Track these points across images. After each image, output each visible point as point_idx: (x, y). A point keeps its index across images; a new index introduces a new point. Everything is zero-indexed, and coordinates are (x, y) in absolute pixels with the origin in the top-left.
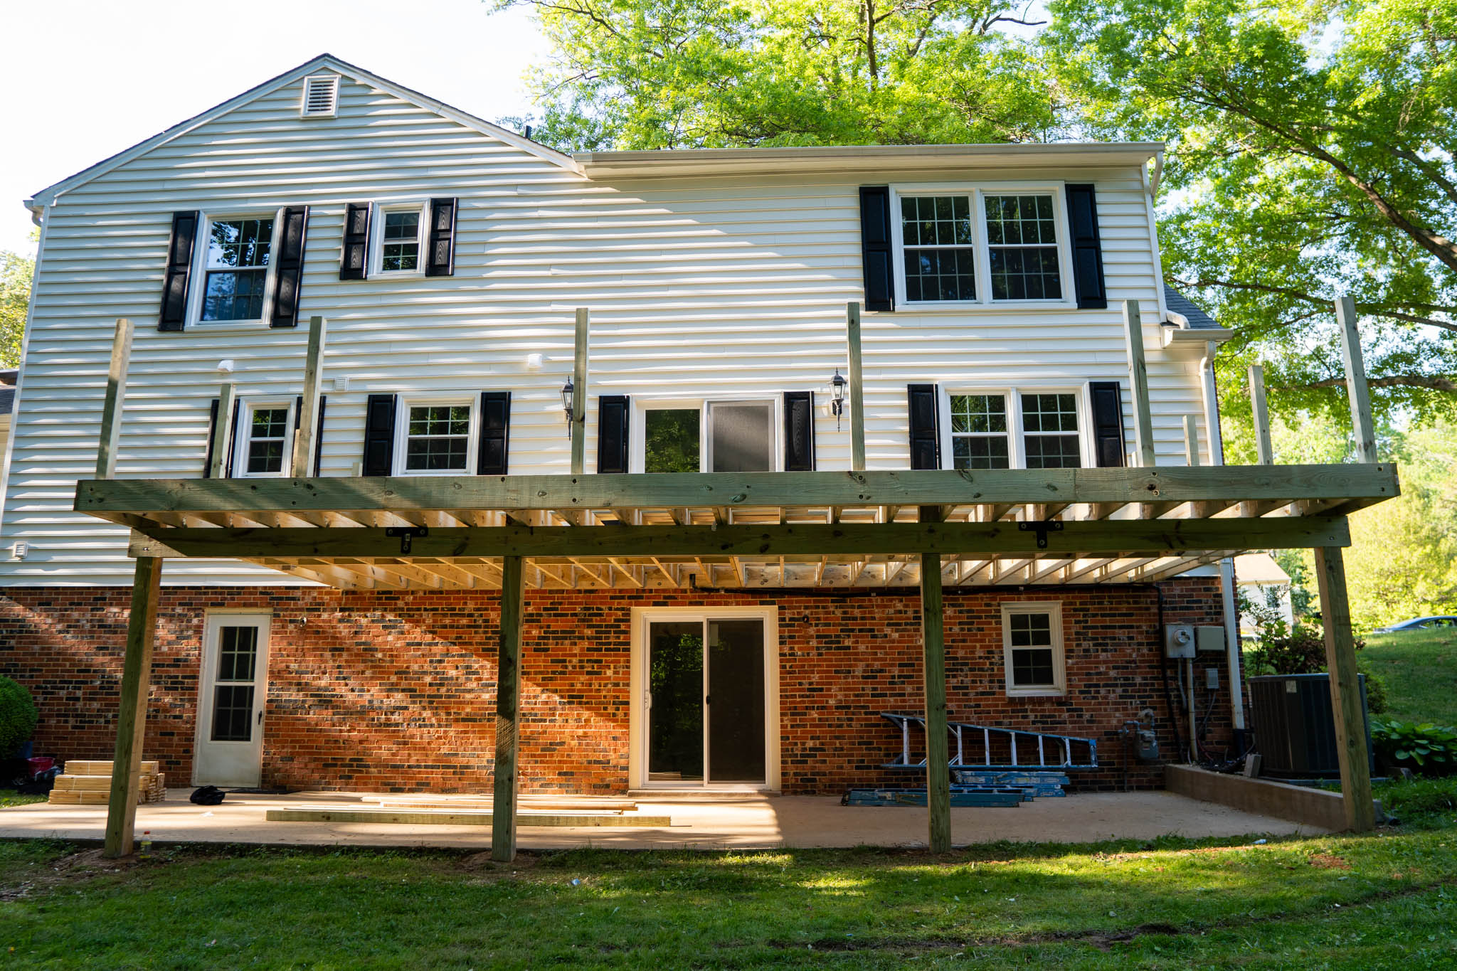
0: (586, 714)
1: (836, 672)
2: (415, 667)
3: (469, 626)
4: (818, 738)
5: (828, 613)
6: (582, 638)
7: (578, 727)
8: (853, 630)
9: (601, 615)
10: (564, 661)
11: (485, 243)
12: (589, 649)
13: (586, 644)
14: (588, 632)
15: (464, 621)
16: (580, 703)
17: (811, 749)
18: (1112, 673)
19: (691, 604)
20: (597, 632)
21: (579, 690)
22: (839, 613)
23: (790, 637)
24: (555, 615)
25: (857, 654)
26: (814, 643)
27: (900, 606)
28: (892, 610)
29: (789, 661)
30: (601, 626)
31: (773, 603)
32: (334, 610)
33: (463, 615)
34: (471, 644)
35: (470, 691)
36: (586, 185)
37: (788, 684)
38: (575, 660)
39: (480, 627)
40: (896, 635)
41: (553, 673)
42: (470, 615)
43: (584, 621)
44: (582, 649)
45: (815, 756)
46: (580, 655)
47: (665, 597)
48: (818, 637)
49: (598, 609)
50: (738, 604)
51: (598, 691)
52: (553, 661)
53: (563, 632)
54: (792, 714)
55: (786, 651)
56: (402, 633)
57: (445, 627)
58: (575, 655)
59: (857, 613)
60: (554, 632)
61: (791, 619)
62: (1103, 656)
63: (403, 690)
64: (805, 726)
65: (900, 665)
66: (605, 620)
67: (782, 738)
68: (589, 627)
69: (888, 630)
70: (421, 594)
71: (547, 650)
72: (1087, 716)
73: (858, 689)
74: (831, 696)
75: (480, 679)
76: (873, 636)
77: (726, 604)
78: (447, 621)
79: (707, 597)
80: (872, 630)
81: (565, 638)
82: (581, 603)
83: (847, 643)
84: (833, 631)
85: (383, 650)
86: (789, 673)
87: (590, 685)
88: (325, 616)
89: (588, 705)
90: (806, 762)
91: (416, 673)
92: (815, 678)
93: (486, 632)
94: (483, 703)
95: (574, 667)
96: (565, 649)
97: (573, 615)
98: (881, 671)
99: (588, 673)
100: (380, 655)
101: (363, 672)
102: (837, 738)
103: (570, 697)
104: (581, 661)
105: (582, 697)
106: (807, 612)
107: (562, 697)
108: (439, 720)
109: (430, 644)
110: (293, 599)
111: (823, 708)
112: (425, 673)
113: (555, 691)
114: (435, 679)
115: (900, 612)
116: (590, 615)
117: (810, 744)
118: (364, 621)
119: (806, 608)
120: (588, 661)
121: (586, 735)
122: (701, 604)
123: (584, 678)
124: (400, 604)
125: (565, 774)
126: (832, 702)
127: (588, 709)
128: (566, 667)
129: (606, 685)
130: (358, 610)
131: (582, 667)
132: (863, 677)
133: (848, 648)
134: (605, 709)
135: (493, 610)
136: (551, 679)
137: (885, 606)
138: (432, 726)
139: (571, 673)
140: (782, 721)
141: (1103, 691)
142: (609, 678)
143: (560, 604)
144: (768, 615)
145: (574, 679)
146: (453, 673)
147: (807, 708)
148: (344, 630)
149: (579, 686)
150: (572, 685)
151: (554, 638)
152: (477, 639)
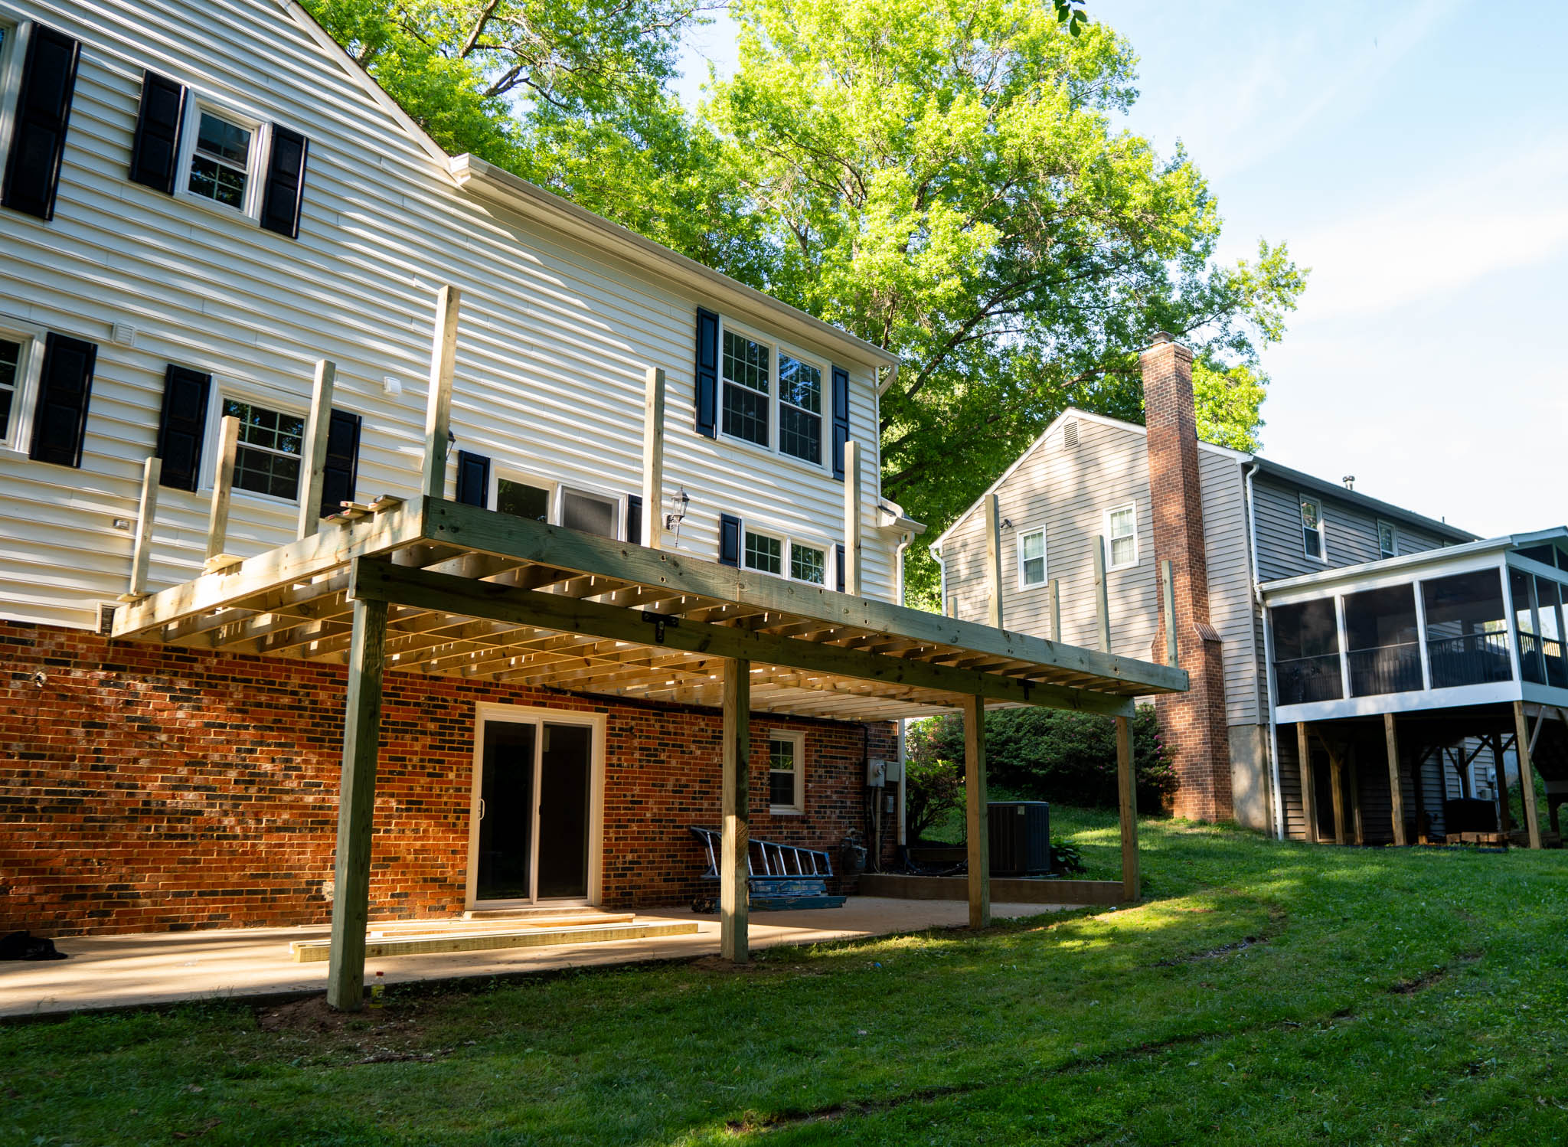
0: (424, 823)
1: (654, 785)
2: (216, 757)
3: (291, 708)
4: (636, 851)
5: (649, 726)
6: (424, 733)
7: (416, 839)
8: (667, 745)
9: (445, 707)
10: (404, 759)
11: (338, 214)
12: (431, 747)
13: (428, 740)
14: (432, 726)
15: (286, 700)
16: (419, 810)
17: (631, 862)
18: (834, 797)
19: (536, 704)
20: (441, 727)
21: (419, 795)
22: (657, 726)
23: (620, 747)
24: (397, 703)
25: (669, 768)
26: (637, 755)
27: (702, 725)
28: (697, 728)
29: (616, 772)
30: (444, 721)
31: (604, 711)
32: (96, 667)
33: (285, 692)
34: (293, 730)
35: (292, 791)
36: (458, 192)
37: (614, 796)
38: (416, 759)
39: (305, 709)
40: (698, 752)
41: (391, 773)
42: (294, 693)
43: (427, 712)
44: (424, 746)
45: (632, 869)
46: (422, 753)
47: (511, 694)
48: (641, 749)
49: (444, 700)
50: (576, 709)
51: (439, 796)
52: (391, 759)
53: (404, 724)
54: (618, 827)
55: (615, 761)
56: (199, 709)
57: (259, 705)
58: (415, 753)
59: (671, 727)
60: (394, 723)
61: (621, 729)
62: (830, 782)
63: (196, 789)
64: (626, 839)
65: (701, 781)
66: (449, 714)
67: (605, 851)
68: (433, 720)
69: (693, 747)
70: (229, 657)
71: (385, 744)
72: (818, 832)
73: (667, 803)
74: (647, 809)
75: (303, 777)
76: (683, 752)
77: (566, 708)
78: (263, 698)
79: (550, 698)
80: (681, 746)
81: (406, 732)
82: (425, 692)
83: (663, 757)
84: (653, 744)
85: (168, 731)
86: (616, 784)
87: (431, 789)
88: (78, 674)
89: (427, 813)
90: (625, 875)
91: (215, 764)
92: (637, 790)
93: (312, 717)
94: (306, 807)
95: (414, 767)
96: (405, 745)
97: (416, 704)
98: (687, 786)
99: (429, 775)
100: (164, 737)
101: (136, 761)
102: (651, 851)
103: (409, 802)
104: (422, 760)
105: (421, 803)
106: (633, 723)
107: (399, 802)
108: (244, 830)
109: (238, 727)
110: (24, 642)
111: (641, 821)
112: (229, 766)
113: (392, 795)
114: (242, 774)
115: (702, 730)
116: (435, 706)
117: (629, 857)
118: (141, 687)
119: (633, 719)
120: (430, 761)
121: (423, 850)
122: (544, 705)
123: (424, 780)
124: (198, 668)
125: (399, 895)
126: (648, 815)
127: (427, 817)
128: (405, 766)
129: (447, 790)
130: (133, 670)
131: (423, 767)
132: (674, 792)
133: (663, 762)
134: (446, 817)
135: (323, 688)
136: (388, 780)
137: (693, 724)
138: (235, 837)
139: (410, 774)
140: (606, 833)
141: (828, 811)
142: (451, 782)
143: (403, 689)
144: (596, 722)
145: (413, 781)
146: (267, 767)
147: (629, 820)
148: (107, 696)
149: (418, 790)
150: (411, 788)
151: (394, 731)
152: (302, 724)
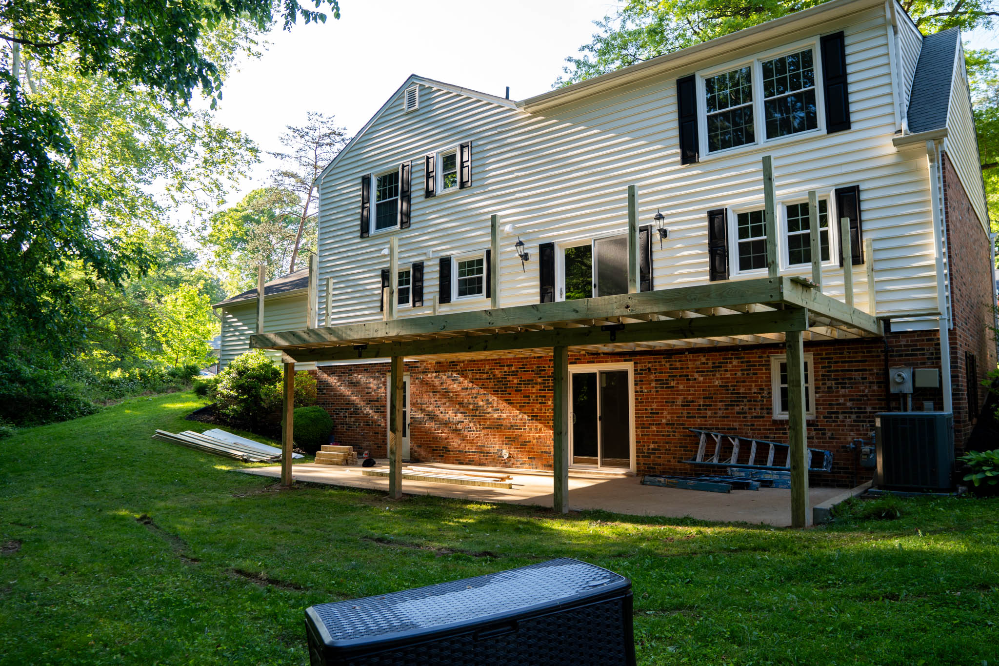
0: (540, 426)
1: (666, 402)
2: (466, 401)
3: (487, 379)
4: (657, 443)
5: (661, 365)
6: (536, 384)
7: (536, 433)
8: (676, 376)
9: (545, 370)
10: (529, 397)
11: (484, 165)
12: (540, 390)
13: (538, 387)
14: (539, 380)
15: (485, 376)
16: (537, 420)
17: (653, 449)
18: (849, 404)
19: (589, 362)
20: (544, 380)
21: (536, 413)
22: (667, 365)
23: (641, 381)
24: (524, 371)
25: (678, 391)
26: (653, 384)
27: (704, 360)
28: (699, 363)
29: (640, 395)
30: (545, 377)
31: (631, 360)
32: (432, 372)
33: (484, 373)
34: (488, 388)
35: (489, 413)
36: (529, 118)
37: (639, 410)
38: (534, 396)
39: (491, 379)
40: (701, 379)
41: (524, 403)
42: (487, 373)
43: (537, 374)
44: (537, 390)
45: (655, 453)
46: (537, 393)
47: (575, 359)
48: (656, 380)
49: (544, 367)
50: (612, 362)
51: (545, 413)
52: (524, 397)
53: (528, 380)
54: (642, 428)
55: (638, 389)
56: (460, 383)
57: (477, 379)
58: (534, 393)
59: (678, 364)
60: (524, 381)
61: (641, 370)
62: (842, 391)
63: (461, 413)
64: (649, 435)
65: (704, 398)
66: (547, 373)
67: (637, 442)
68: (540, 377)
69: (696, 376)
70: (466, 362)
71: (521, 390)
72: (829, 434)
73: (678, 413)
74: (663, 417)
75: (492, 407)
76: (688, 380)
77: (606, 362)
78: (478, 376)
79: (596, 358)
80: (687, 376)
81: (529, 384)
82: (535, 364)
83: (673, 384)
84: (664, 377)
85: (453, 392)
86: (640, 403)
87: (541, 410)
88: (429, 375)
89: (540, 421)
90: (650, 457)
91: (466, 403)
92: (655, 406)
93: (494, 382)
94: (494, 419)
95: (533, 400)
96: (529, 390)
97: (532, 371)
98: (692, 402)
99: (540, 403)
100: (451, 395)
101: (445, 404)
102: (667, 443)
103: (532, 416)
104: (537, 397)
105: (537, 416)
106: (650, 365)
107: (529, 416)
108: (476, 428)
109: (471, 389)
110: (417, 367)
111: (659, 424)
112: (470, 404)
113: (525, 413)
114: (474, 407)
115: (704, 363)
116: (541, 370)
117: (652, 446)
118: (444, 377)
119: (649, 363)
120: (540, 396)
121: (540, 438)
122: (593, 362)
123: (538, 406)
124: (458, 368)
125: (531, 458)
126: (664, 421)
127: (540, 423)
128: (530, 400)
129: (548, 410)
130: (442, 372)
131: (537, 400)
132: (682, 406)
133: (673, 387)
134: (548, 423)
135: (497, 369)
136: (523, 406)
137: (695, 360)
138: (474, 431)
139: (532, 403)
140: (636, 431)
141: (841, 417)
142: (549, 406)
143: (526, 365)
144: (628, 366)
145: (533, 406)
146: (481, 403)
147: (650, 424)
148: (437, 382)
149: (536, 410)
150: (533, 410)
151: (524, 384)
152: (491, 386)
